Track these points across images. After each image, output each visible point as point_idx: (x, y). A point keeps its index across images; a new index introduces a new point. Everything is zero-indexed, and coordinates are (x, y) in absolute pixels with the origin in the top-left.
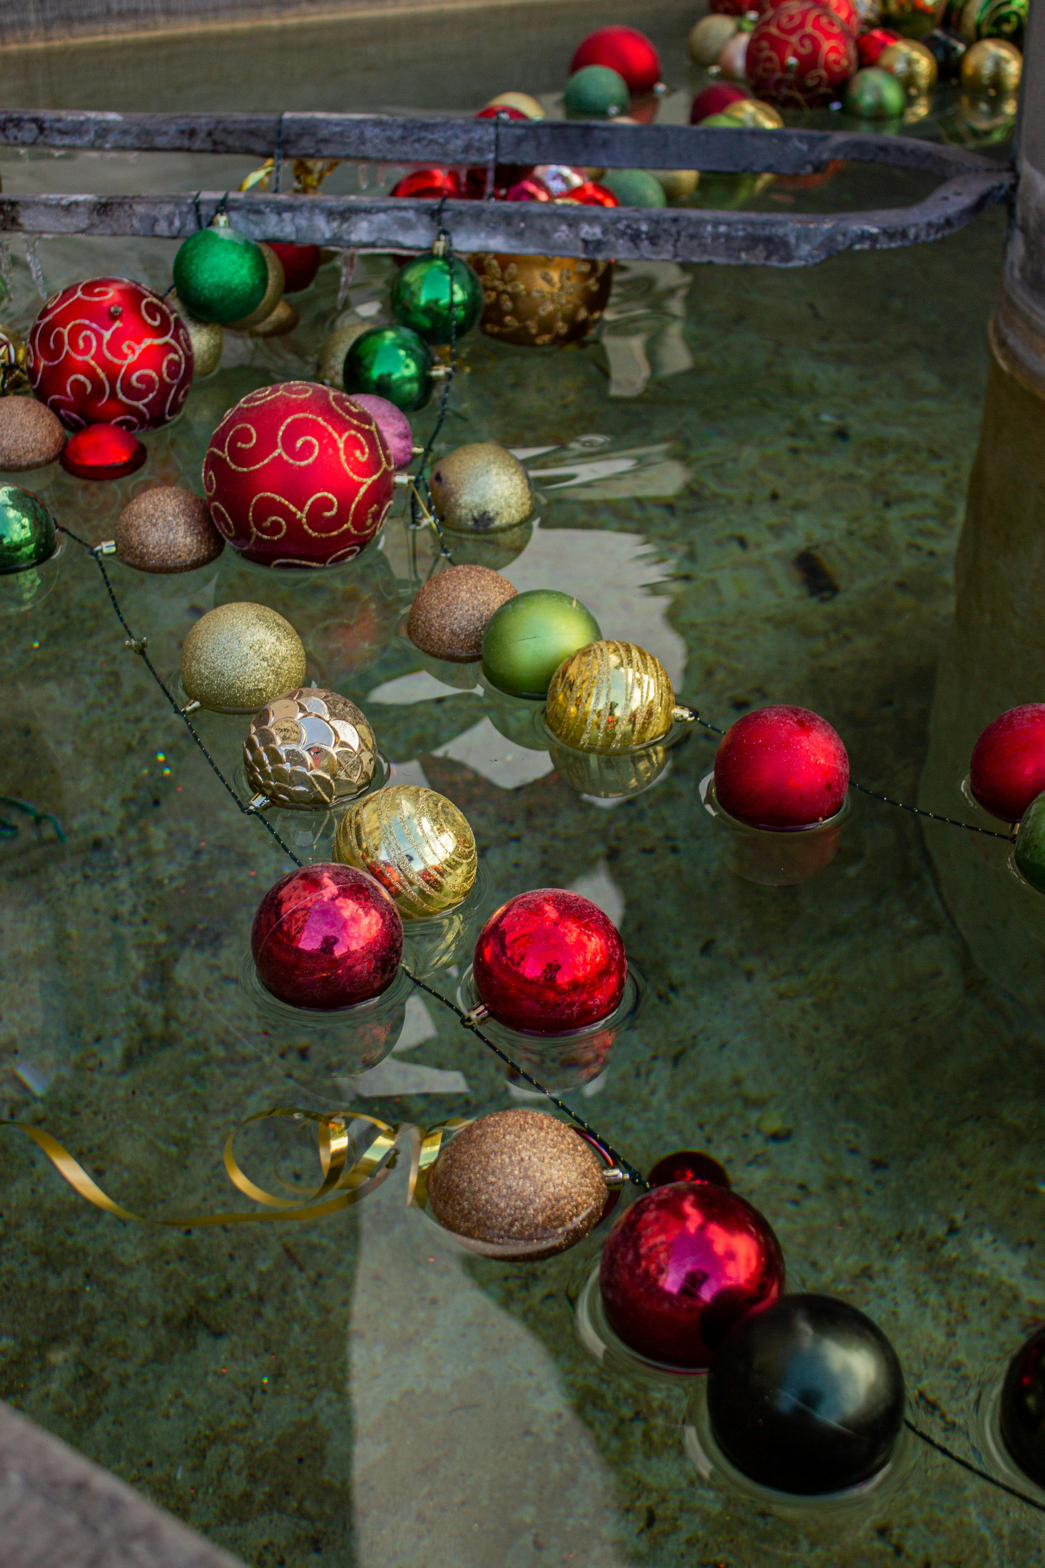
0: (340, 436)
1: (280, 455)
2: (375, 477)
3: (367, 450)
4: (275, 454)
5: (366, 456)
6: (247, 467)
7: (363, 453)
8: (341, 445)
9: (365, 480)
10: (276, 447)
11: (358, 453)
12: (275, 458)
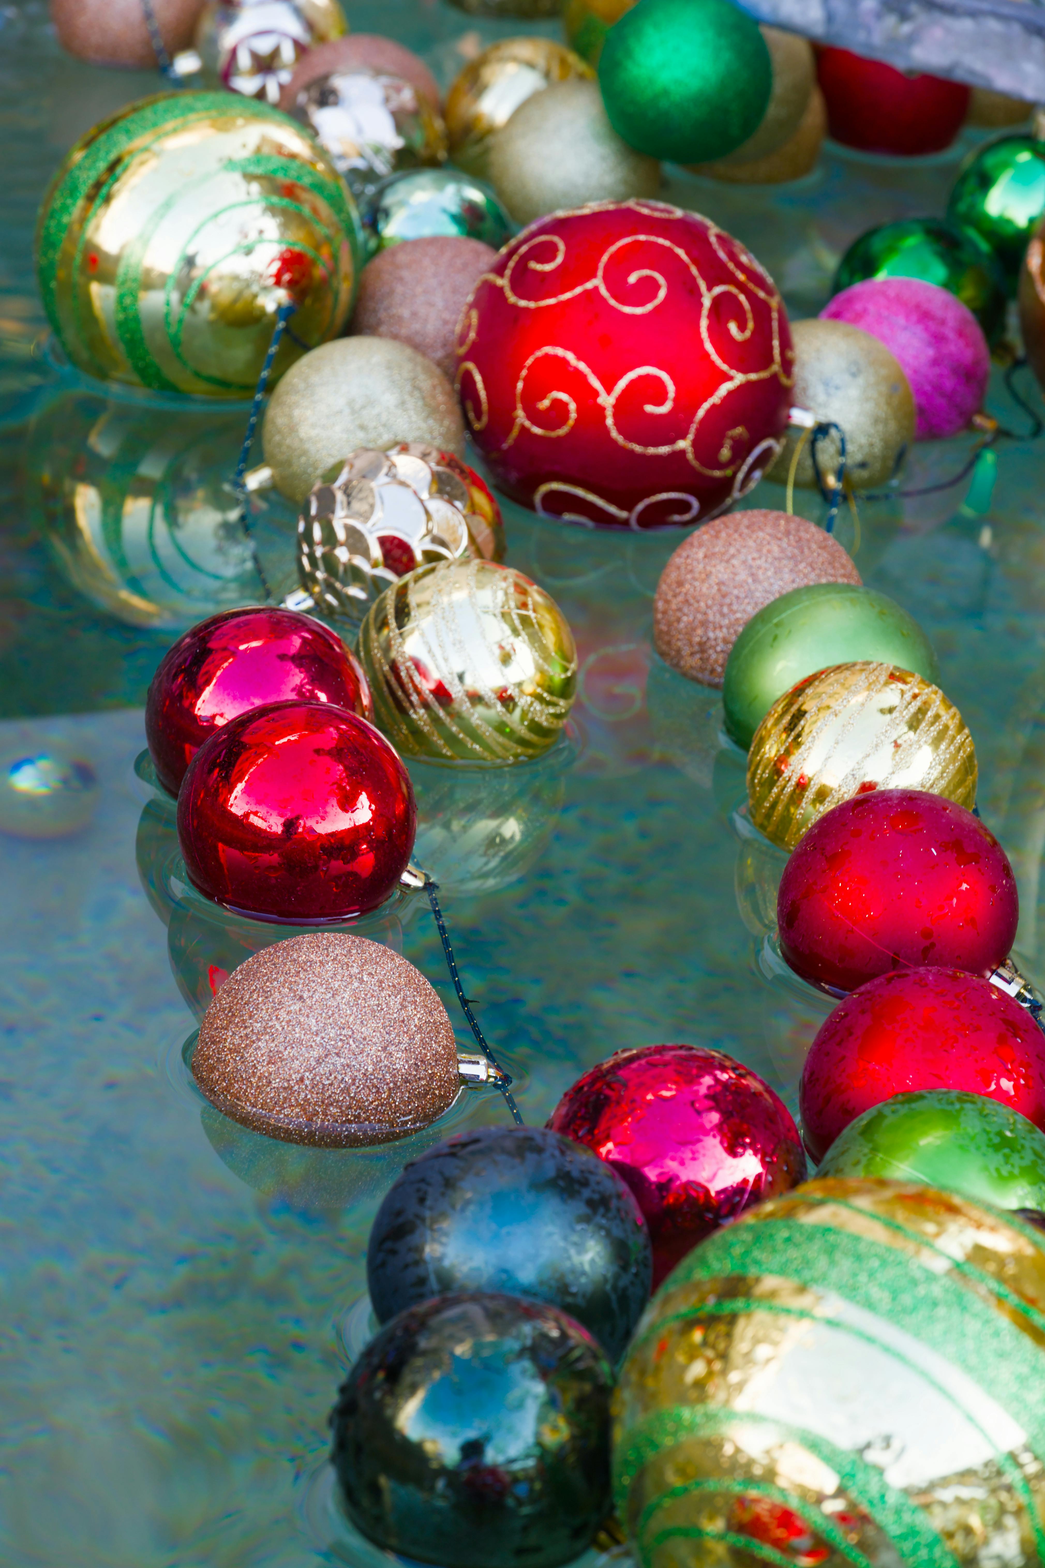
0: (709, 289)
1: (596, 288)
2: (753, 376)
3: (751, 325)
4: (589, 285)
5: (748, 334)
6: (536, 299)
7: (742, 328)
8: (707, 302)
9: (733, 372)
10: (594, 276)
11: (733, 327)
12: (586, 292)
